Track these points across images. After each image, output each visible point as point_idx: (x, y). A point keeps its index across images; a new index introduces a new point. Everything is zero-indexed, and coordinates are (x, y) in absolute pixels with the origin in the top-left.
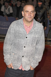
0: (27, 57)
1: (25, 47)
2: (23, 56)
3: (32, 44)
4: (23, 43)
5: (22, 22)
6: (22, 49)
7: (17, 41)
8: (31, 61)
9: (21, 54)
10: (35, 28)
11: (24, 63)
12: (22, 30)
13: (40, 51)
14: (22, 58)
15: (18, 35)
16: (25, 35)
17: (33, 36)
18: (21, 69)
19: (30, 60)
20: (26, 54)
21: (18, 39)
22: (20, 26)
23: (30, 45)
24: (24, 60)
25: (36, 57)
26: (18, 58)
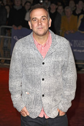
0: (50, 95)
1: (43, 80)
2: (43, 96)
3: (54, 73)
4: (39, 73)
5: (31, 40)
6: (40, 84)
7: (29, 72)
8: (59, 101)
9: (39, 92)
10: (56, 47)
11: (47, 105)
12: (33, 52)
13: (71, 83)
14: (43, 98)
15: (28, 61)
16: (41, 59)
17: (53, 59)
18: (42, 116)
19: (55, 100)
20: (47, 91)
21: (29, 68)
22: (29, 47)
23: (52, 75)
24: (46, 100)
25: (67, 93)
26: (36, 100)
